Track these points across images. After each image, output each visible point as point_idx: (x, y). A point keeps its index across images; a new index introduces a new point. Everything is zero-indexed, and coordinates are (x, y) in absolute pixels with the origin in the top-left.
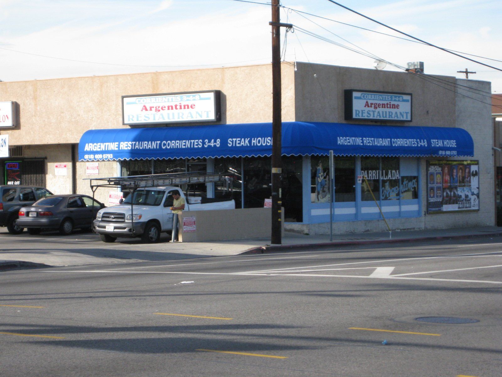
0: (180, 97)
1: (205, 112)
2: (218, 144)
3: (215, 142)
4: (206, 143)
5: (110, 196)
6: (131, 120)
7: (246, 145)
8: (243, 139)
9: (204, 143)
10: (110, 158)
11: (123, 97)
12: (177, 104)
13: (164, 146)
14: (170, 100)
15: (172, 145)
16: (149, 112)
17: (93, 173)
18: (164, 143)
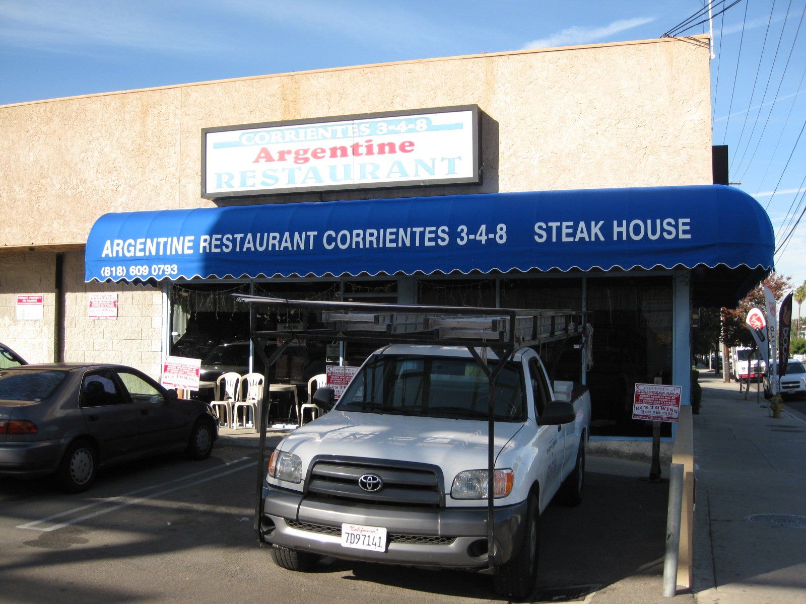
0: (368, 125)
1: (443, 159)
2: (501, 237)
3: (491, 230)
4: (464, 235)
5: (166, 367)
6: (224, 185)
7: (593, 239)
8: (582, 224)
9: (454, 235)
10: (171, 275)
11: (205, 132)
12: (360, 144)
13: (329, 243)
14: (339, 134)
15: (355, 239)
16: (277, 165)
17: (104, 315)
18: (330, 236)
